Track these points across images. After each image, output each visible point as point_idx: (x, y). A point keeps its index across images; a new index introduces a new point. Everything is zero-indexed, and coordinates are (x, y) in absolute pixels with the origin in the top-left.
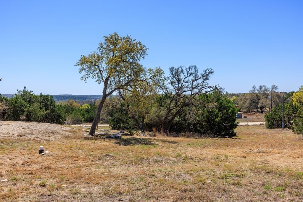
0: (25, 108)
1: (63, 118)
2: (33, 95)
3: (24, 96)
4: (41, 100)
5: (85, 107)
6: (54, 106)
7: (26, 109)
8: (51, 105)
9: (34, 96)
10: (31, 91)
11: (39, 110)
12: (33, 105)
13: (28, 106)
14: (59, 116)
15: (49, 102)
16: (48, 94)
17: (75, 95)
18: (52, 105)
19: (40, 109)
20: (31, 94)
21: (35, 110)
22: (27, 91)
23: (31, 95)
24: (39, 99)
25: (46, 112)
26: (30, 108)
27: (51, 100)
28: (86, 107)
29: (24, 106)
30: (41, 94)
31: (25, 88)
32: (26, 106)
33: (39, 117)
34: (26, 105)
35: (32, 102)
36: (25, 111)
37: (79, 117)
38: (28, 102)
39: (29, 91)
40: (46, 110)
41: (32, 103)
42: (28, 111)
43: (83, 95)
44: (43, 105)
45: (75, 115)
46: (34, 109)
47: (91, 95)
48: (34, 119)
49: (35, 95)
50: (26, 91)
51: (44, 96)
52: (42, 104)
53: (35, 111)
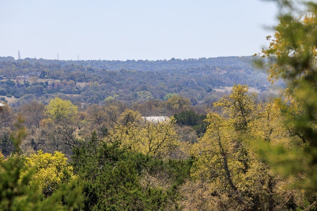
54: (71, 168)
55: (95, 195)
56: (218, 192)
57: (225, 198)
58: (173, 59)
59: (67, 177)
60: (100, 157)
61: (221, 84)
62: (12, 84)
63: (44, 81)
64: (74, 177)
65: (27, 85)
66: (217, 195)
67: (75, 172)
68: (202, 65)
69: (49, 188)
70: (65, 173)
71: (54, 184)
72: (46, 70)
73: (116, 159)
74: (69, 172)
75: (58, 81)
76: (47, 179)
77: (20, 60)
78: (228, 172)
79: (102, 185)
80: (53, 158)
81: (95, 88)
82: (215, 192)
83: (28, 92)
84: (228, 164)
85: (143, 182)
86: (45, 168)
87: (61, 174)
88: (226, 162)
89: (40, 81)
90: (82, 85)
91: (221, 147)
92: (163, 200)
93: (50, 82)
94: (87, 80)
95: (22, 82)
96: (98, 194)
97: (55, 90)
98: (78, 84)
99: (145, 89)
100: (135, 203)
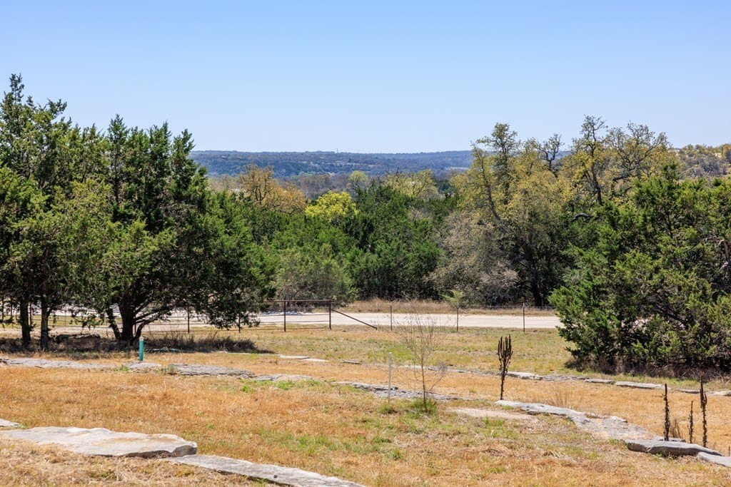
0: (19, 216)
1: (252, 277)
2: (65, 127)
3: (10, 139)
4: (115, 164)
5: (333, 208)
6: (201, 204)
7: (25, 225)
8: (178, 198)
9: (74, 138)
10: (51, 104)
11: (111, 231)
12: (68, 197)
13: (38, 199)
14: (231, 269)
15: (167, 179)
16: (160, 127)
17: (248, 154)
18: (188, 200)
19: (113, 225)
20: (56, 120)
21: (84, 226)
22: (30, 100)
23: (54, 130)
24: (106, 157)
25: (151, 244)
26: (50, 220)
27: (179, 161)
28: (338, 209)
29: (12, 200)
30: (116, 126)
31: (15, 81)
32: (27, 201)
33: (107, 276)
34: (22, 195)
35: (63, 173)
36: (17, 236)
37: (328, 266)
38: (37, 177)
39: (41, 103)
40: (154, 226)
41: (63, 186)
42: (35, 236)
43: (285, 154)
44: (129, 195)
45: (307, 257)
46: (76, 226)
47: (320, 153)
48: (76, 288)
49: (77, 130)
50: (24, 102)
51: (138, 139)
52: (124, 186)
53: (84, 239)
54: (355, 204)
55: (372, 225)
56: (484, 221)
57: (490, 226)
58: (422, 153)
59: (350, 211)
60: (377, 196)
61: (448, 165)
62: (333, 166)
63: (350, 164)
64: (356, 212)
65: (341, 166)
66: (483, 224)
67: (357, 208)
68: (438, 156)
69: (336, 220)
70: (349, 208)
71: (341, 217)
72: (352, 158)
73: (389, 199)
74: (353, 208)
75: (358, 164)
76: (335, 213)
77: (338, 153)
78: (492, 203)
79: (377, 217)
80: (340, 197)
81: (379, 168)
82: (481, 221)
83: (341, 170)
84: (493, 195)
85: (410, 215)
86: (334, 205)
87: (346, 209)
88: (490, 194)
89: (348, 164)
90: (371, 166)
91: (485, 179)
92: (429, 229)
93: (354, 164)
94: (374, 164)
95: (338, 165)
96: (374, 224)
97: (357, 168)
98: (369, 166)
99: (406, 168)
100: (405, 232)
